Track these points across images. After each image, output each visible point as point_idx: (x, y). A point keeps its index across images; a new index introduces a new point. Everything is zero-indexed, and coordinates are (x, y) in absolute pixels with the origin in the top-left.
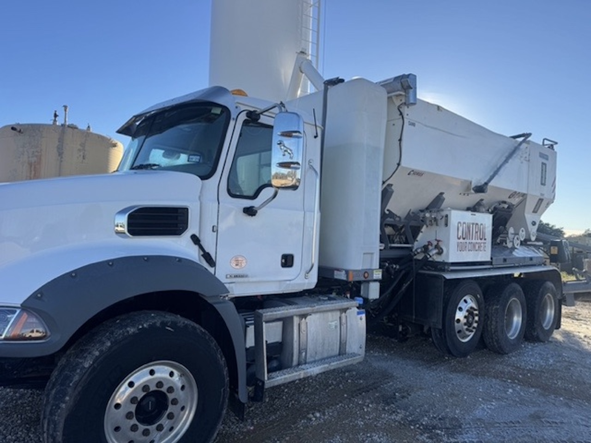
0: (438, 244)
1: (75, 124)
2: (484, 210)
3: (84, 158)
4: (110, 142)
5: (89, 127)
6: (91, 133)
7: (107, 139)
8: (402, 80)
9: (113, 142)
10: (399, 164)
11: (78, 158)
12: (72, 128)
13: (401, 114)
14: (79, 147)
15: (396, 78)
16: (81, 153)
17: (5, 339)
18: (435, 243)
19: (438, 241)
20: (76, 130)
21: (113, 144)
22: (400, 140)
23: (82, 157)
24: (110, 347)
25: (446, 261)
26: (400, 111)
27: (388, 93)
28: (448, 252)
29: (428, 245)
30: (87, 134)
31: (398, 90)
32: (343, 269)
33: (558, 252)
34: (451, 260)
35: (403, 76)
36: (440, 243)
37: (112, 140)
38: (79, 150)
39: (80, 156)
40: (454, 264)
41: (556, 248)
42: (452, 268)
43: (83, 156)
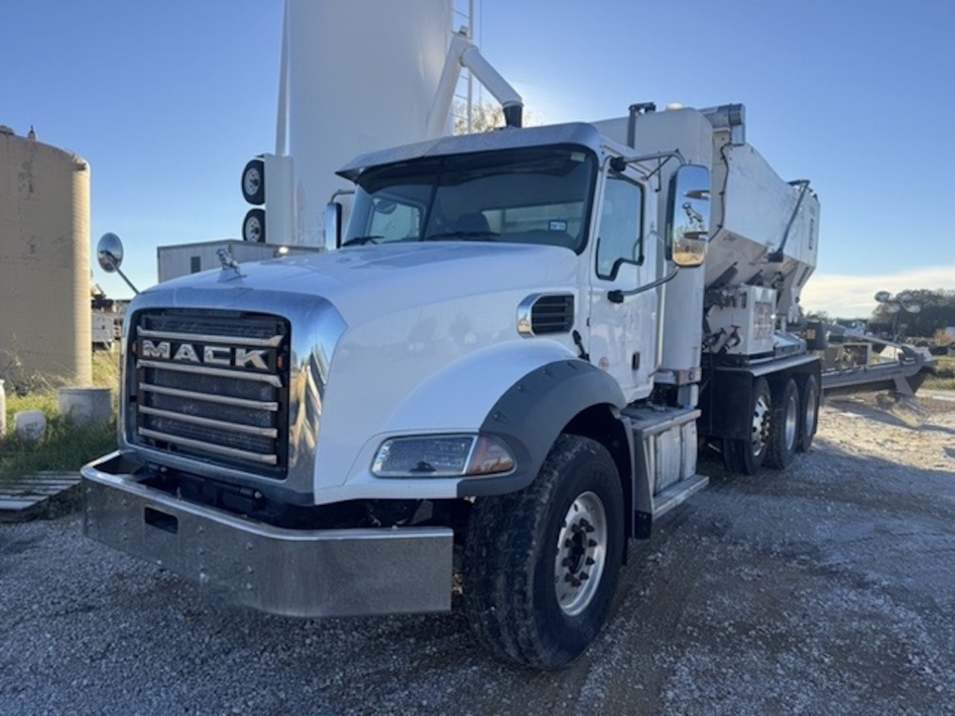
0: (735, 331)
1: (8, 126)
2: (768, 284)
3: (31, 189)
4: (73, 161)
5: (32, 132)
6: (40, 144)
7: (68, 155)
8: (732, 112)
9: (79, 162)
10: (720, 227)
11: (20, 190)
12: (4, 133)
13: (724, 157)
14: (22, 170)
15: (721, 109)
16: (26, 181)
17: (467, 475)
18: (730, 331)
19: (736, 328)
20: (11, 137)
21: (79, 165)
22: (722, 193)
23: (27, 187)
24: (559, 477)
25: (744, 353)
26: (722, 154)
27: (714, 127)
28: (746, 342)
29: (721, 333)
30: (31, 145)
31: (725, 126)
32: (670, 370)
33: (817, 336)
34: (750, 352)
35: (730, 108)
36: (739, 331)
37: (76, 157)
38: (21, 175)
39: (24, 185)
40: (752, 357)
41: (814, 331)
42: (752, 362)
43: (31, 187)
